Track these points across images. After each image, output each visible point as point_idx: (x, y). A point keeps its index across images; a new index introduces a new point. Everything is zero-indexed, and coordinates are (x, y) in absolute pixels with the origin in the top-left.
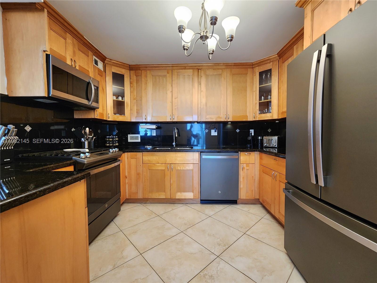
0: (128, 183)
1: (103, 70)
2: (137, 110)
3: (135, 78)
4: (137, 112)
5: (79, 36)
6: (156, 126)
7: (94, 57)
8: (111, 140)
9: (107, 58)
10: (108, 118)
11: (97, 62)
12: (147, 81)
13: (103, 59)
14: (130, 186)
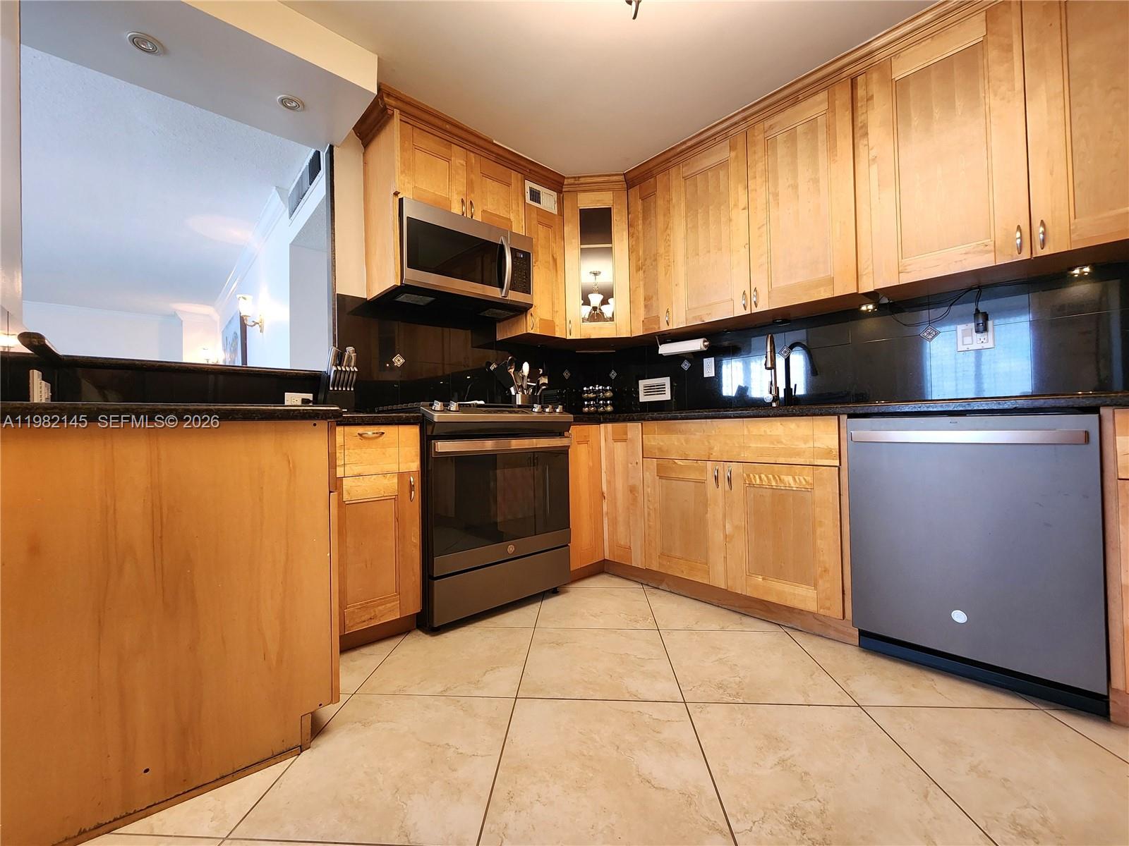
0: (607, 513)
1: (555, 212)
2: (645, 299)
3: (640, 208)
4: (646, 306)
5: (482, 143)
6: (704, 341)
7: (528, 184)
8: (591, 395)
9: (564, 177)
10: (568, 334)
11: (539, 194)
12: (669, 201)
13: (556, 182)
14: (614, 523)
